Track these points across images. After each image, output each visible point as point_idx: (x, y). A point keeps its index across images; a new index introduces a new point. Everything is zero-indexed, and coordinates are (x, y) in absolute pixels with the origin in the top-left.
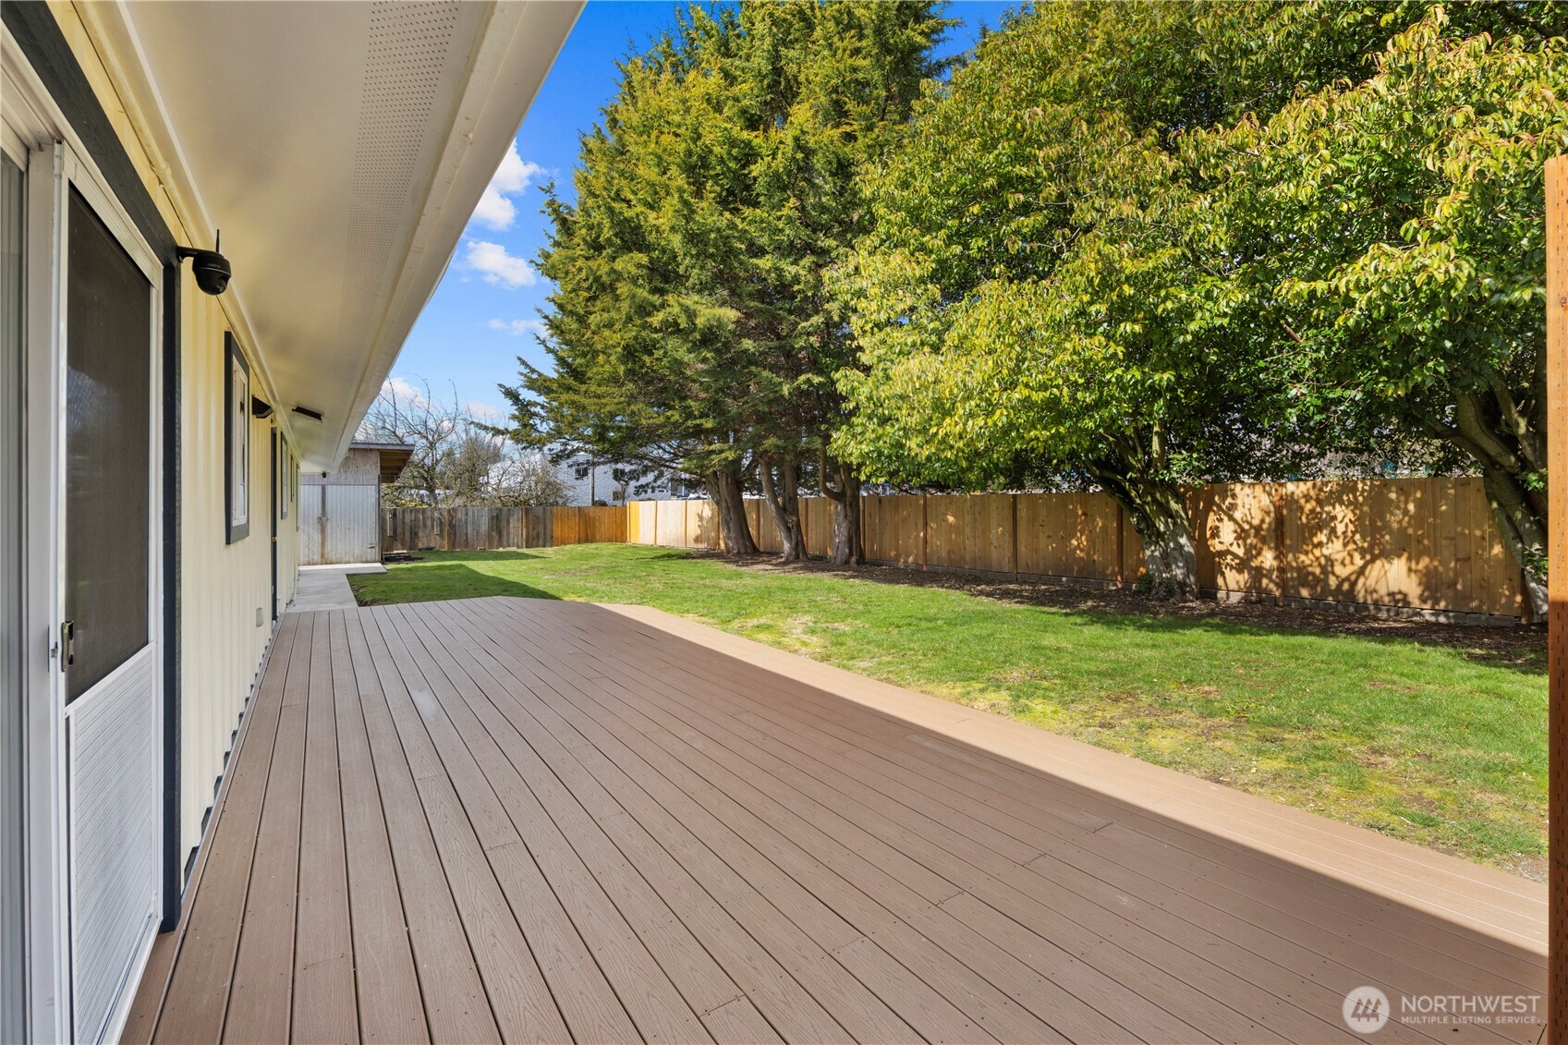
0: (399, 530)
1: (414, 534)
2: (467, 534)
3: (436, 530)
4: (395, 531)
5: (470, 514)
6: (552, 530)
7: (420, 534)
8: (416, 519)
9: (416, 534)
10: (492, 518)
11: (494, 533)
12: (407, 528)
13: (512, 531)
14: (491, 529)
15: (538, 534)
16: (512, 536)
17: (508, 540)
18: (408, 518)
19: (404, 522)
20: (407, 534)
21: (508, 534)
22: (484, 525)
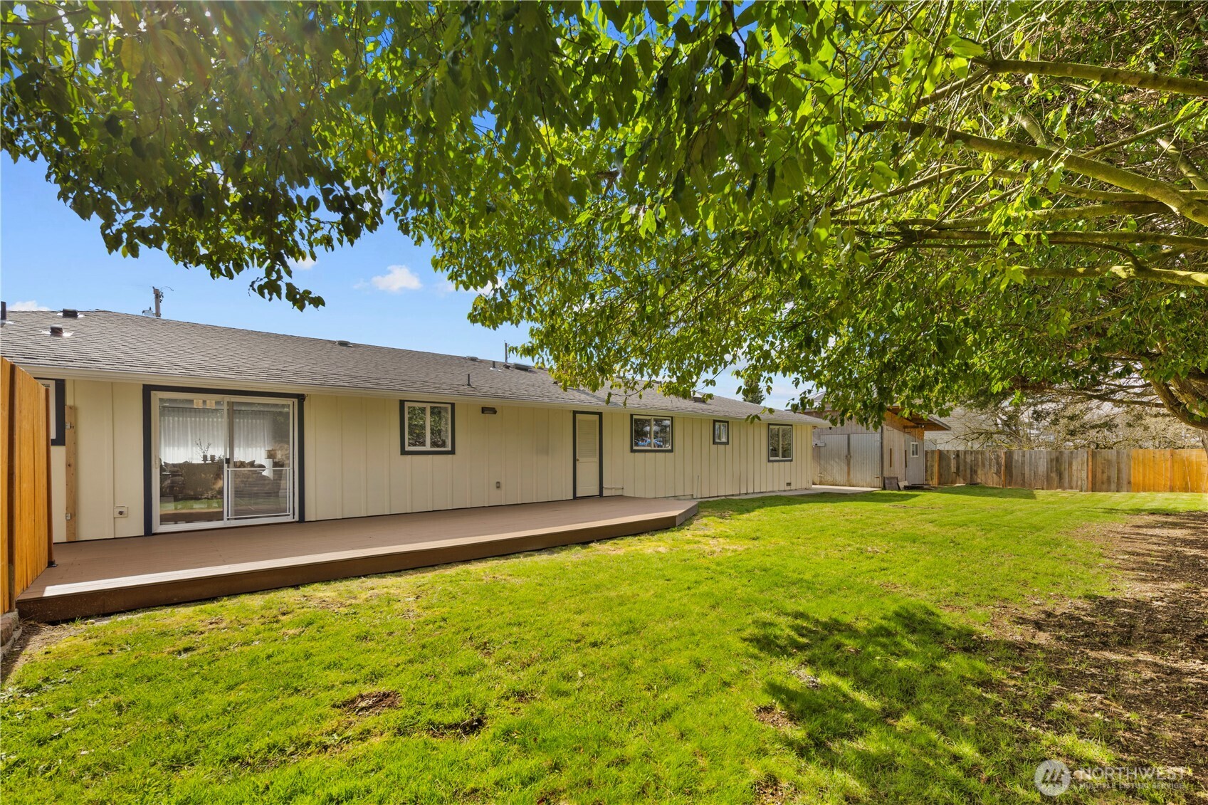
0: (961, 468)
1: (973, 472)
2: (1023, 475)
3: (994, 469)
4: (958, 468)
5: (1027, 456)
6: (1129, 475)
7: (979, 472)
8: (976, 459)
9: (976, 472)
10: (1051, 460)
11: (1054, 475)
12: (968, 466)
13: (1075, 473)
14: (1049, 470)
15: (1109, 478)
16: (1075, 478)
17: (1070, 481)
18: (969, 459)
19: (965, 462)
20: (968, 471)
21: (1071, 476)
22: (1042, 467)
